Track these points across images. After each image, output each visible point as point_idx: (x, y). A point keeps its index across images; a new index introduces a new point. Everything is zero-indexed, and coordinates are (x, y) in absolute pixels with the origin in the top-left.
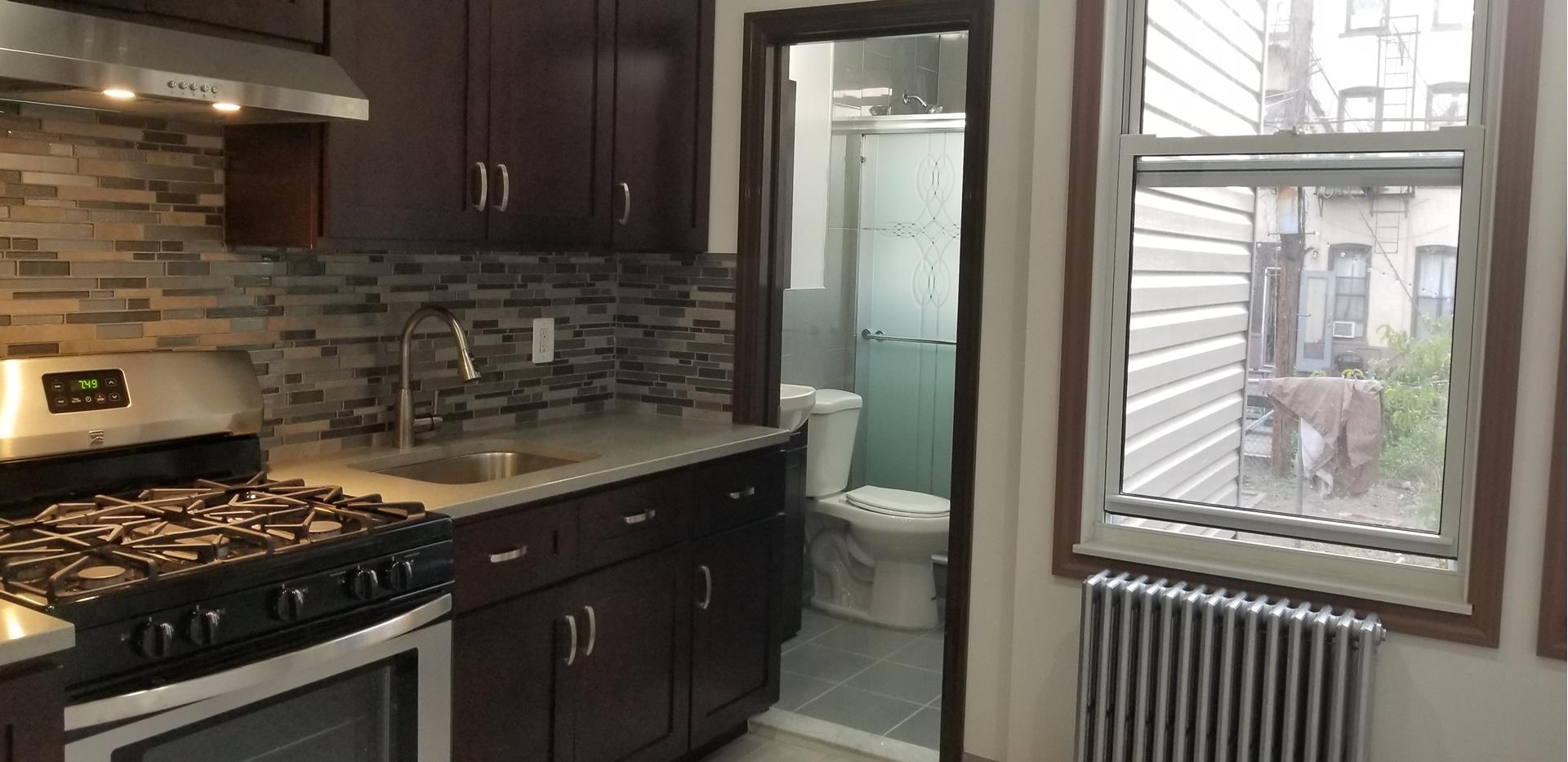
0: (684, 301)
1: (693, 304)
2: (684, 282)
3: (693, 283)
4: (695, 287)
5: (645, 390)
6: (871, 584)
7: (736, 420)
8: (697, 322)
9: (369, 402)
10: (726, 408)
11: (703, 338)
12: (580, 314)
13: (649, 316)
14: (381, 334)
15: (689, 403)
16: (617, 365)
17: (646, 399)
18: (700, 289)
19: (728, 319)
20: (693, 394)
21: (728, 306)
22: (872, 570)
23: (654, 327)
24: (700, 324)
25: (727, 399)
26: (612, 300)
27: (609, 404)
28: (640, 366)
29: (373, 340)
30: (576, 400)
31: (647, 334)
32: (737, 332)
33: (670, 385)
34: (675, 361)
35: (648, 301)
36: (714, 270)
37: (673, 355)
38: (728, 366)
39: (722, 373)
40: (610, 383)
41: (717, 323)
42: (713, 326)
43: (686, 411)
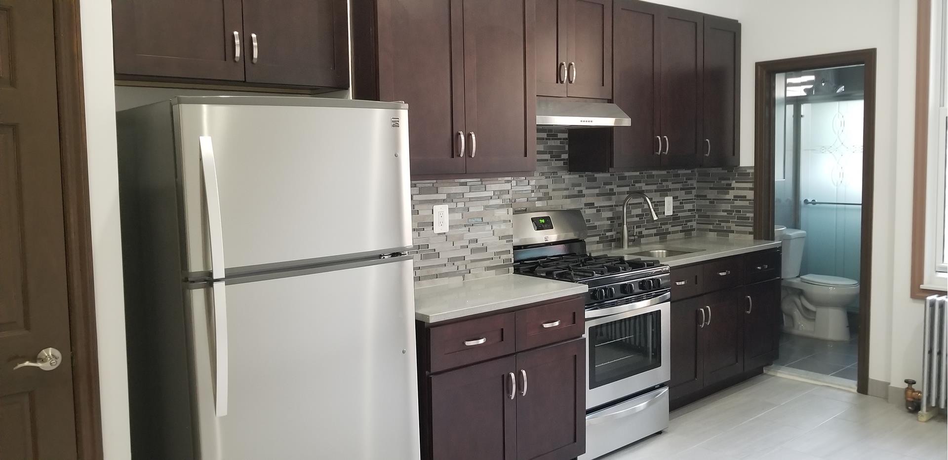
0: (729, 187)
1: (733, 189)
2: (729, 179)
3: (733, 180)
4: (734, 181)
5: (711, 227)
6: (814, 320)
7: (755, 238)
8: (735, 197)
9: (610, 231)
10: (750, 233)
11: (738, 203)
12: (682, 195)
13: (712, 194)
14: (614, 204)
15: (732, 232)
16: (697, 216)
17: (711, 230)
18: (736, 182)
19: (750, 195)
20: (734, 227)
21: (750, 189)
22: (815, 312)
23: (714, 199)
24: (736, 197)
25: (751, 229)
26: (694, 188)
27: (694, 233)
28: (708, 216)
29: (612, 206)
30: (681, 231)
31: (710, 202)
32: (755, 200)
33: (723, 224)
34: (725, 214)
35: (711, 188)
36: (743, 175)
37: (724, 211)
38: (752, 215)
39: (748, 218)
40: (694, 224)
41: (745, 197)
42: (743, 198)
43: (730, 234)
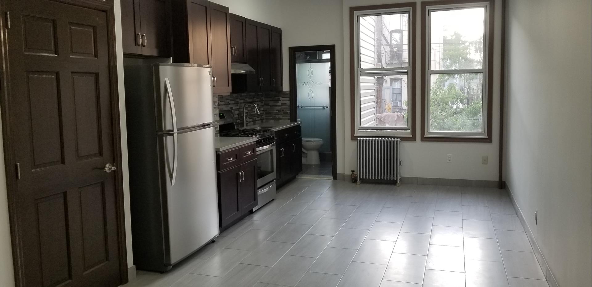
0: (279, 100)
1: (281, 100)
2: (278, 96)
3: (280, 97)
4: (281, 97)
5: (271, 117)
6: (307, 157)
7: (291, 121)
8: (281, 104)
10: (289, 119)
11: (283, 106)
12: (259, 103)
13: (271, 103)
15: (281, 119)
16: (265, 113)
17: (271, 119)
18: (282, 98)
19: (288, 103)
20: (281, 117)
21: (288, 100)
22: (307, 154)
23: (272, 105)
24: (282, 104)
25: (289, 117)
26: (263, 101)
27: (264, 121)
28: (270, 113)
30: (260, 120)
31: (271, 107)
32: (290, 105)
33: (276, 116)
34: (278, 111)
35: (271, 101)
36: (285, 94)
37: (277, 110)
38: (289, 111)
39: (287, 113)
40: (264, 117)
42: (285, 104)
